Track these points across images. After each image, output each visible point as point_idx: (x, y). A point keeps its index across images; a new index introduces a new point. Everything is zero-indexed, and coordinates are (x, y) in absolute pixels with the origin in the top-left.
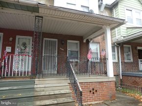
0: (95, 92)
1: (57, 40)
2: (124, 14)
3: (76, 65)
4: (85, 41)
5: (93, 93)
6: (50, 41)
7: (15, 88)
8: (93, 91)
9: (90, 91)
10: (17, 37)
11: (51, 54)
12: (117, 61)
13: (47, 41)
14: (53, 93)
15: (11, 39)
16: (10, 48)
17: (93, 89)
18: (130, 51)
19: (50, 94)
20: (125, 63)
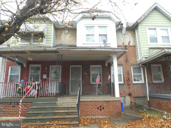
0: (102, 109)
1: (81, 66)
2: (145, 34)
3: (98, 87)
4: (106, 65)
5: (101, 110)
6: (75, 67)
7: (45, 103)
8: (101, 108)
9: (98, 108)
10: (51, 66)
11: (77, 78)
12: (144, 83)
13: (73, 67)
14: (66, 107)
15: (46, 68)
16: (46, 75)
17: (101, 107)
18: (160, 71)
19: (65, 107)
20: (153, 84)
